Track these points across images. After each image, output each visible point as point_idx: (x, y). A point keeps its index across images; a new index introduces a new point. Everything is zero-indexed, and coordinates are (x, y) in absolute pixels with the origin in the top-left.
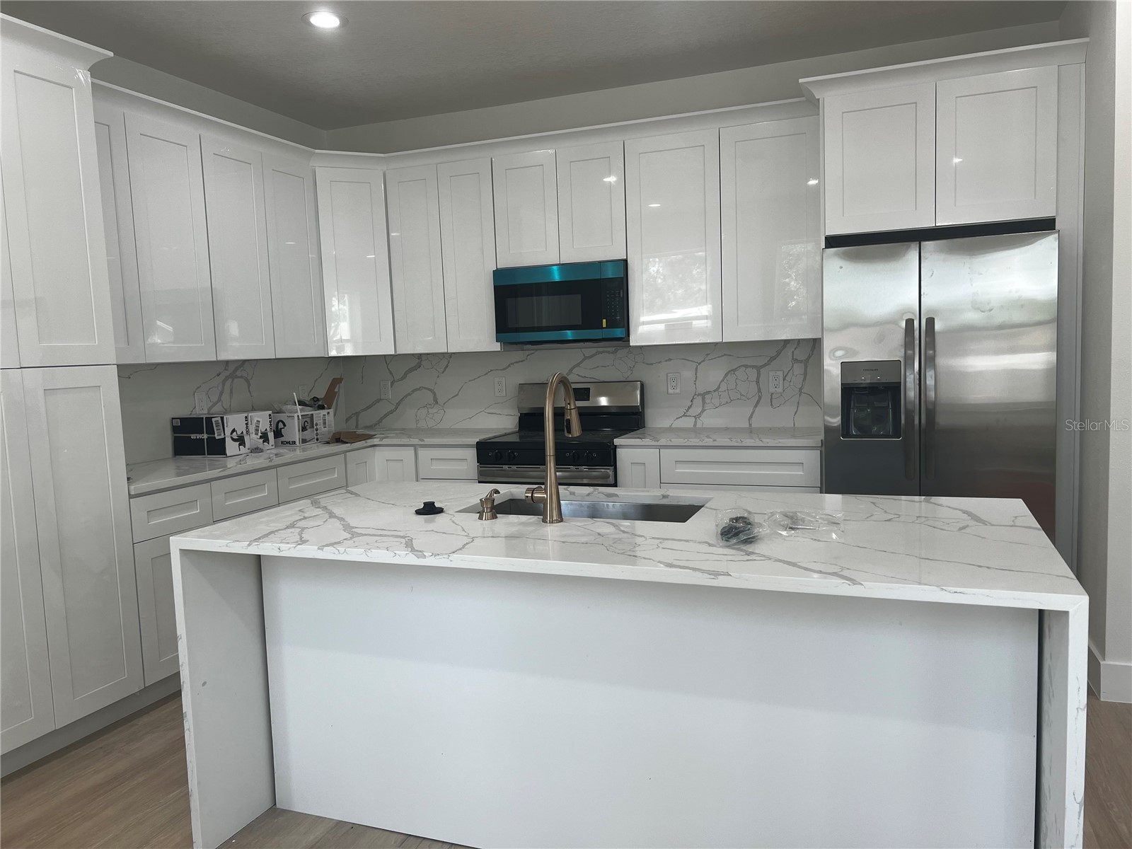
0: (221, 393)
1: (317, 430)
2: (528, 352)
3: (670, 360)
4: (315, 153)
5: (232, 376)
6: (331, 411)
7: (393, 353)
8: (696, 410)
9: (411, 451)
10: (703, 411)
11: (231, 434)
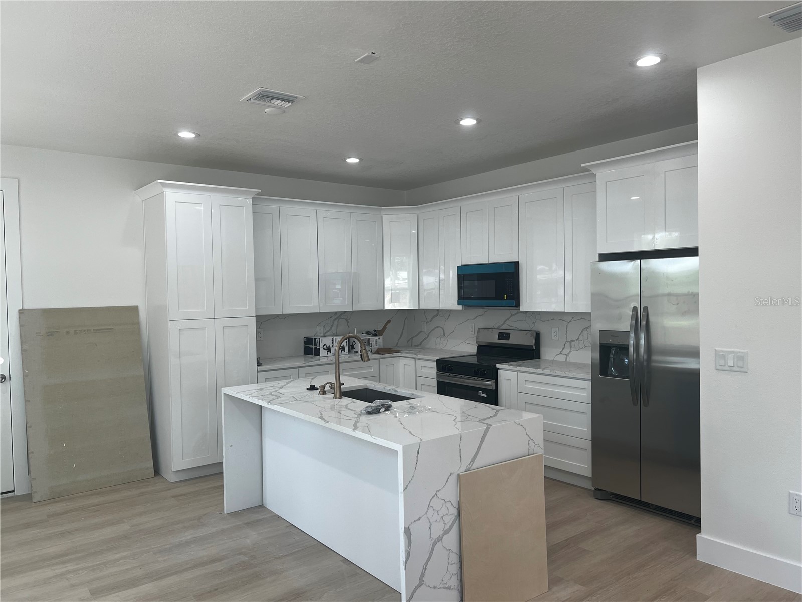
0: (332, 326)
1: (371, 346)
2: (485, 310)
3: (553, 319)
4: (382, 209)
5: (339, 318)
6: (381, 337)
7: (418, 308)
8: (566, 351)
9: (413, 361)
10: (570, 351)
11: (324, 346)
